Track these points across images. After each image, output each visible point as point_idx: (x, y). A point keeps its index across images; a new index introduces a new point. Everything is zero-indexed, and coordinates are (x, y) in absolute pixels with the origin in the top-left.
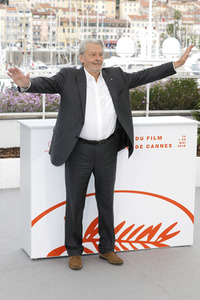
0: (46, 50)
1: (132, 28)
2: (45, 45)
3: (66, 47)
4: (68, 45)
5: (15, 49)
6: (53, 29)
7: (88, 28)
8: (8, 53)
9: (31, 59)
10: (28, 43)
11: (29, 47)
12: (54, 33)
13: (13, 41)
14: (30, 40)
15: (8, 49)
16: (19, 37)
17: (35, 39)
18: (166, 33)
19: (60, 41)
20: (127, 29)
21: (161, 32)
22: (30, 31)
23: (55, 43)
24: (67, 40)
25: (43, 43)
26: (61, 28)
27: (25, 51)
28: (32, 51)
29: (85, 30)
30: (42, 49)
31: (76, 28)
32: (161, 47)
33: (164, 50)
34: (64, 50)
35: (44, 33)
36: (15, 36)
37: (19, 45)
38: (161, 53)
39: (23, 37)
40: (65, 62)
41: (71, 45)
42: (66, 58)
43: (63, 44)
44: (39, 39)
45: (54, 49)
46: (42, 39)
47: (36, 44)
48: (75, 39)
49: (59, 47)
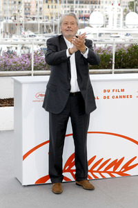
0: (35, 22)
1: (101, 4)
2: (34, 19)
3: (50, 20)
4: (52, 18)
5: (10, 21)
6: (40, 6)
7: (67, 4)
8: (5, 25)
9: (23, 29)
10: (20, 17)
11: (22, 20)
12: (41, 9)
13: (9, 15)
14: (22, 14)
15: (5, 21)
16: (14, 12)
17: (26, 14)
18: (128, 8)
19: (45, 15)
20: (98, 5)
21: (124, 8)
22: (22, 8)
23: (42, 16)
24: (51, 14)
25: (32, 16)
26: (46, 5)
27: (18, 23)
28: (24, 23)
29: (65, 7)
30: (32, 22)
31: (58, 5)
32: (124, 19)
33: (127, 22)
34: (48, 22)
35: (33, 9)
36: (11, 11)
37: (13, 18)
38: (124, 24)
39: (16, 12)
40: (50, 32)
41: (54, 18)
42: (50, 28)
43: (48, 17)
44: (29, 14)
45: (40, 22)
46: (31, 13)
47: (27, 17)
48: (57, 14)
49: (45, 20)
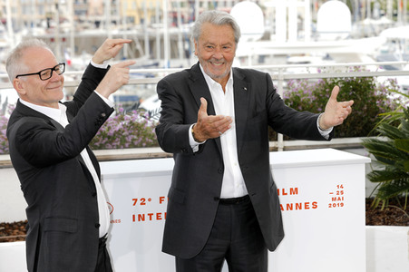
0: (100, 31)
2: (97, 23)
3: (138, 26)
4: (142, 21)
9: (71, 50)
10: (62, 20)
11: (68, 27)
13: (35, 16)
14: (68, 13)
15: (25, 32)
16: (47, 9)
17: (77, 13)
19: (126, 14)
23: (117, 18)
24: (140, 11)
25: (93, 18)
27: (56, 35)
28: (73, 35)
30: (93, 32)
33: (319, 27)
34: (134, 32)
36: (40, 7)
37: (44, 24)
38: (314, 31)
39: (53, 9)
40: (137, 55)
41: (148, 21)
42: (139, 47)
43: (131, 20)
44: (86, 12)
45: (115, 31)
46: (91, 11)
47: (80, 21)
48: (154, 10)
49: (125, 26)
